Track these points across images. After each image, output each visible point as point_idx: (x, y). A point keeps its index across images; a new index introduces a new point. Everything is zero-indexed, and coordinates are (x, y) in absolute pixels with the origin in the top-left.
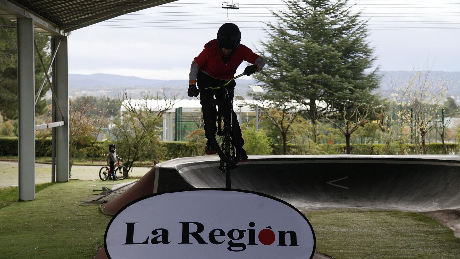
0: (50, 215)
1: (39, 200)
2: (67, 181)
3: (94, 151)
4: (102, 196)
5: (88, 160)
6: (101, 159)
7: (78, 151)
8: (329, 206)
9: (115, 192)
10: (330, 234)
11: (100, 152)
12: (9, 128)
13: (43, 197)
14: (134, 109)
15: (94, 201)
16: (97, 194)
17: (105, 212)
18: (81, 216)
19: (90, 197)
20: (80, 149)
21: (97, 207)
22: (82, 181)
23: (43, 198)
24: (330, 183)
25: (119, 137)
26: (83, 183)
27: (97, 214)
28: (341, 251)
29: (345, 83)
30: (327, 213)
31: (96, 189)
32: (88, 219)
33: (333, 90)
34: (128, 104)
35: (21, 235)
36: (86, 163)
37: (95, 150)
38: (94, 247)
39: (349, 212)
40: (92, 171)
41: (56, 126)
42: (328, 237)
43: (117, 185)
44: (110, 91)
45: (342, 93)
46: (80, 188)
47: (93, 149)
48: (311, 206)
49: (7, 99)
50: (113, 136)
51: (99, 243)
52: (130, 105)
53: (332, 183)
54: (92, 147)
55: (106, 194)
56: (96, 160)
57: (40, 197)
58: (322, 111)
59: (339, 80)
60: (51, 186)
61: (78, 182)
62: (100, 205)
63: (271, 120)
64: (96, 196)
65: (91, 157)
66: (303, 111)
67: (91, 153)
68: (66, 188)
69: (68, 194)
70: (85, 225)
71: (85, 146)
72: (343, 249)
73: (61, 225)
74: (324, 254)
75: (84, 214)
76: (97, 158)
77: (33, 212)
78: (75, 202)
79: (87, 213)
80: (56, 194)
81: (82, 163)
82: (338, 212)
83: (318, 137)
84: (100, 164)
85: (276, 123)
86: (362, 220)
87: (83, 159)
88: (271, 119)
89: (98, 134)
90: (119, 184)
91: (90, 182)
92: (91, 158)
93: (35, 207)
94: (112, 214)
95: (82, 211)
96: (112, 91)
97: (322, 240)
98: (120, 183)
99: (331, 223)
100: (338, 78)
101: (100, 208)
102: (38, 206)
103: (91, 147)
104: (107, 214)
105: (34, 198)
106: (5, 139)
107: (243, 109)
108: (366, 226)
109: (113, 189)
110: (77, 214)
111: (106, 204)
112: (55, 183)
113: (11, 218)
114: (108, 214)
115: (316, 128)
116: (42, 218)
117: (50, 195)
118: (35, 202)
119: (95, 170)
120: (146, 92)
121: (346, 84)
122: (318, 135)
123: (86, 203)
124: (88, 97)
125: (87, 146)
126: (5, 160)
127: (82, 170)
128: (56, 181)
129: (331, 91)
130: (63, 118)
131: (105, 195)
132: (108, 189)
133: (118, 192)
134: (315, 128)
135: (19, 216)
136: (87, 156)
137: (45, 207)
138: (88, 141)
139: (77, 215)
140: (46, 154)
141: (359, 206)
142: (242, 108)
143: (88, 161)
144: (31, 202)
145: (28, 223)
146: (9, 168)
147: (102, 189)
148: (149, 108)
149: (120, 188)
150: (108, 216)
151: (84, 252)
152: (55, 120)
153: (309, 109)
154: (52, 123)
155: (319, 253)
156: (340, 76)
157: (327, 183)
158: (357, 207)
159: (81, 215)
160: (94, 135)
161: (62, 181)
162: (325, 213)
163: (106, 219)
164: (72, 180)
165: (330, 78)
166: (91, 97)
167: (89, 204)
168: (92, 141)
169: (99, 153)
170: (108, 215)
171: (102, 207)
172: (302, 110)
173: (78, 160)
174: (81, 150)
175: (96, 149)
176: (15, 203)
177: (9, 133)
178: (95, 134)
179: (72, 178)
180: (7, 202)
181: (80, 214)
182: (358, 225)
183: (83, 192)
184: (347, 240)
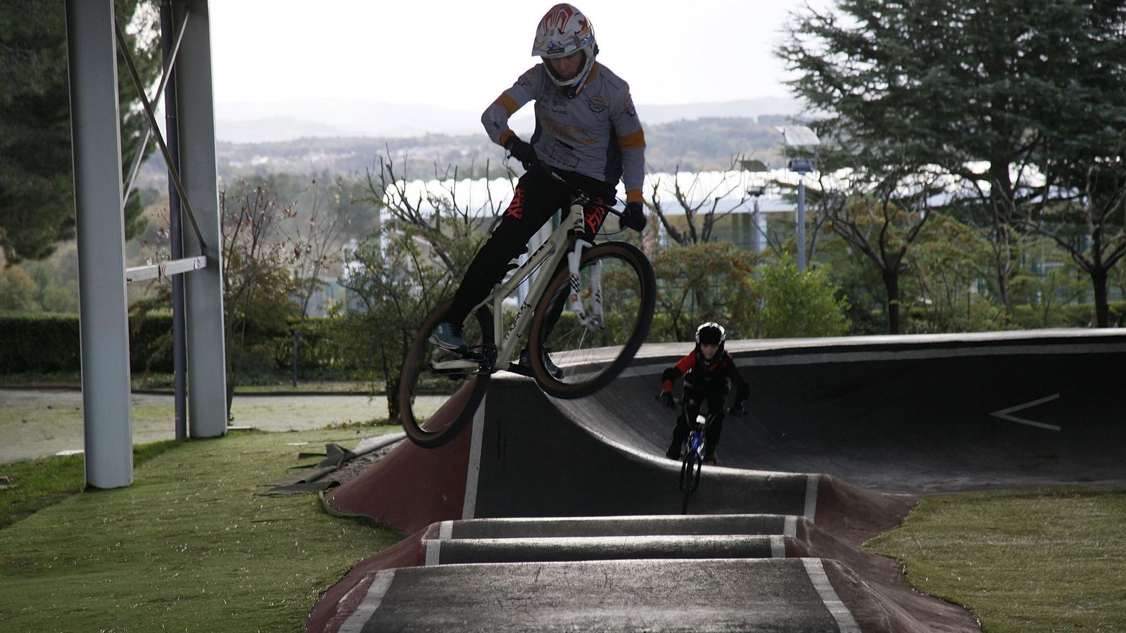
0: (179, 522)
1: (147, 484)
2: (222, 435)
3: (298, 349)
4: (327, 469)
5: (281, 379)
6: (321, 375)
7: (249, 350)
8: (994, 479)
9: (365, 459)
10: (980, 552)
11: (317, 351)
12: (21, 287)
13: (155, 477)
14: (417, 212)
15: (303, 482)
16: (312, 464)
17: (337, 509)
18: (268, 521)
19: (291, 473)
20: (253, 344)
21: (311, 498)
22: (265, 433)
23: (154, 480)
24: (1002, 414)
25: (372, 300)
26: (270, 439)
27: (314, 516)
28: (999, 593)
29: (1101, 106)
30: (983, 500)
31: (307, 451)
32: (288, 530)
33: (1062, 127)
34: (398, 199)
35: (106, 573)
36: (274, 389)
37: (301, 346)
38: (307, 594)
39: (1052, 495)
40: (293, 410)
41: (183, 270)
42: (972, 561)
43: (371, 439)
44: (344, 156)
45: (1090, 138)
46: (262, 450)
47: (296, 345)
48: (942, 483)
49: (22, 193)
50: (354, 297)
51: (319, 584)
52: (404, 200)
53: (1010, 414)
54: (294, 338)
55: (339, 465)
56: (305, 379)
57: (147, 478)
58: (1032, 196)
59: (1083, 96)
60: (174, 450)
61: (255, 436)
62: (321, 494)
63: (847, 233)
64: (307, 469)
65: (291, 368)
66: (966, 199)
67: (288, 355)
68: (219, 454)
69: (227, 468)
70: (281, 544)
71: (272, 333)
72: (1007, 587)
73: (212, 545)
74: (942, 598)
75: (275, 516)
76: (308, 373)
77: (133, 515)
78: (248, 488)
79: (286, 514)
80: (193, 470)
81: (263, 389)
82: (1018, 496)
83: (1011, 282)
84: (320, 391)
85: (864, 241)
86: (1085, 514)
87: (266, 377)
88: (849, 230)
89: (309, 297)
90: (375, 438)
91: (291, 435)
92: (289, 372)
93: (135, 504)
94: (355, 515)
95: (269, 510)
96: (353, 153)
97: (952, 567)
98: (378, 435)
99: (989, 525)
100: (1078, 88)
101: (320, 500)
102: (144, 500)
103: (289, 337)
104: (341, 514)
105: (132, 481)
106: (18, 320)
107: (763, 200)
108: (1091, 529)
109: (358, 449)
110: (256, 517)
111: (338, 490)
112: (187, 441)
113: (71, 534)
114: (344, 514)
115: (1003, 255)
116: (160, 529)
117: (175, 471)
118: (135, 490)
119: (304, 407)
120: (464, 153)
121: (1105, 108)
122: (1013, 274)
123: (278, 488)
124: (271, 177)
125: (276, 334)
126: (23, 385)
127: (264, 407)
128: (188, 434)
129: (1055, 133)
130: (203, 245)
131: (334, 467)
132: (342, 448)
133: (372, 459)
134: (998, 255)
135: (94, 526)
136: (278, 367)
137: (165, 502)
138: (279, 317)
139: (255, 519)
140: (148, 362)
141: (1086, 480)
142: (761, 196)
143: (281, 383)
144: (123, 492)
145: (122, 543)
146: (38, 409)
147: (325, 452)
148: (462, 207)
149: (379, 448)
150: (344, 521)
151: (282, 606)
152: (180, 251)
153: (986, 194)
154: (171, 263)
155: (932, 596)
156: (1085, 83)
157: (995, 414)
158: (1080, 480)
159: (269, 518)
160: (297, 300)
161: (208, 435)
162: (977, 499)
163: (338, 528)
164: (235, 432)
165: (1053, 91)
166: (282, 176)
167: (289, 493)
168: (290, 318)
169: (314, 357)
170: (344, 517)
171: (329, 498)
172: (961, 197)
173: (250, 380)
174: (256, 347)
175: (306, 342)
176: (77, 496)
177: (23, 302)
178: (302, 296)
179: (237, 425)
180: (54, 493)
181: (265, 517)
182: (1069, 527)
183: (269, 461)
184: (1026, 567)
